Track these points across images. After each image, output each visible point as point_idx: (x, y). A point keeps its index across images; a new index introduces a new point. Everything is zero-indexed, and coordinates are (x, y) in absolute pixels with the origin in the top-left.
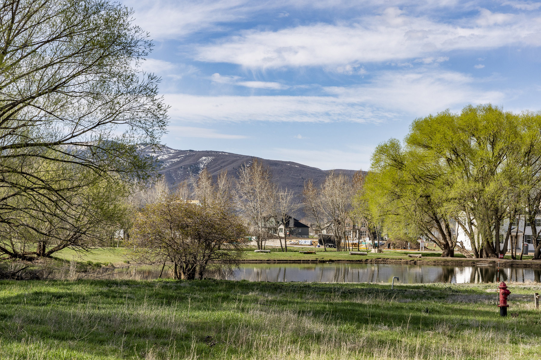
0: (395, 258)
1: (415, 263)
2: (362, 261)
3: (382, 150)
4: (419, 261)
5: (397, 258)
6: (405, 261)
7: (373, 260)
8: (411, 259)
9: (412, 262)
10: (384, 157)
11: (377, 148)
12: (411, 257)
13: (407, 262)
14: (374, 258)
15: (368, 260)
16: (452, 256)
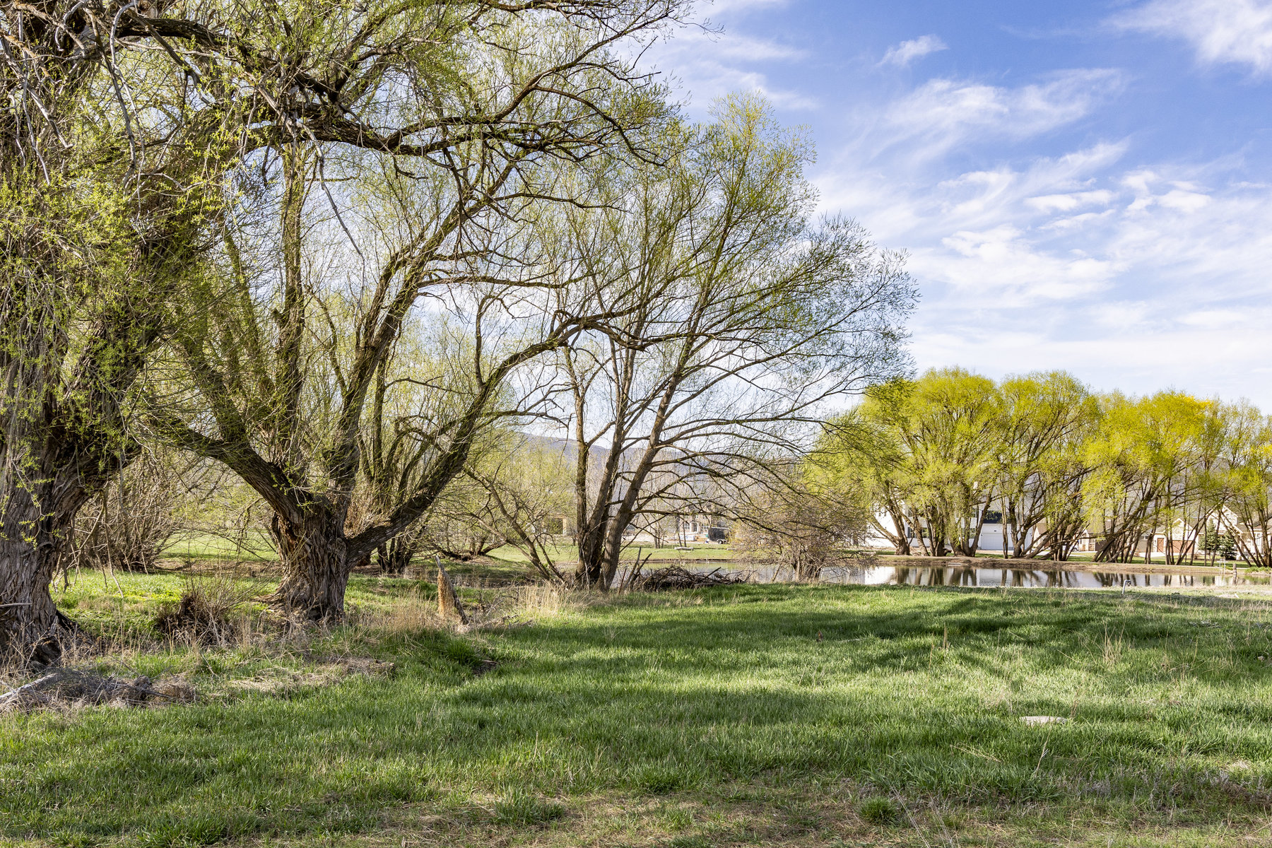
4: (875, 560)
16: (908, 554)
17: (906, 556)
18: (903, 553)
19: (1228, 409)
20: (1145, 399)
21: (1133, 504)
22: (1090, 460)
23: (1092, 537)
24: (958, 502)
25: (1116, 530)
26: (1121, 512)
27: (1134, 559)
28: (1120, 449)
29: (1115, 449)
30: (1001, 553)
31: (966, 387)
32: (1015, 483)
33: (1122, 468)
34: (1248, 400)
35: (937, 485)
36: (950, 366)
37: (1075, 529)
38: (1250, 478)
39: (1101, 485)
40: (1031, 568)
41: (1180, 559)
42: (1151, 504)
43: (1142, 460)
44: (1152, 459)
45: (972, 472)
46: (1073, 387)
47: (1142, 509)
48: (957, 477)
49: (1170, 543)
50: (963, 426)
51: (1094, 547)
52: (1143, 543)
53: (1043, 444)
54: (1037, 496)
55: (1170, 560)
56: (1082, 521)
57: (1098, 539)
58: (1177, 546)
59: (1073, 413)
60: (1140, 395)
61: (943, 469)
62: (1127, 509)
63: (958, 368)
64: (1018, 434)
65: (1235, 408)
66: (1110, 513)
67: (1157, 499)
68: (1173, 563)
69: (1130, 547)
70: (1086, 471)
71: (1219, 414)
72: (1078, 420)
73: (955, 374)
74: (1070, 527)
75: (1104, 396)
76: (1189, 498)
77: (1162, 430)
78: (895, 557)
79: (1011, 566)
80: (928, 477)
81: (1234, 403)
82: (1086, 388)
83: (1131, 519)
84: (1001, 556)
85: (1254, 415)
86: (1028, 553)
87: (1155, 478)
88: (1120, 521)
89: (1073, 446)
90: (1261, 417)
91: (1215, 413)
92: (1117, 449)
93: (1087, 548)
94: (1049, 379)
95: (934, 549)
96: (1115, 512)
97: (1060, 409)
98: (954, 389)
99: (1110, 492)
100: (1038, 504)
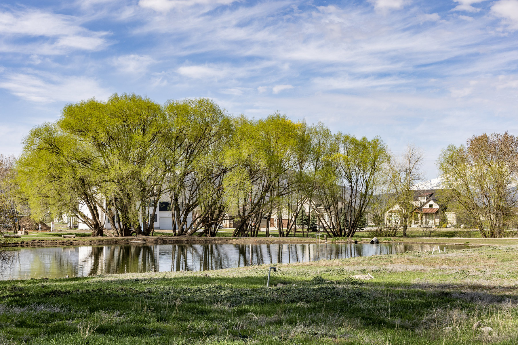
0: (50, 239)
1: (71, 243)
2: (18, 244)
3: (36, 134)
4: (74, 242)
5: (52, 239)
6: (61, 241)
7: (29, 242)
8: (66, 239)
9: (68, 242)
10: (38, 140)
11: (31, 131)
12: (65, 237)
13: (63, 242)
14: (29, 241)
15: (23, 242)
16: (102, 235)
17: (99, 237)
18: (97, 235)
19: (312, 129)
20: (260, 121)
21: (256, 194)
22: (228, 163)
23: (232, 218)
24: (135, 194)
25: (247, 213)
26: (249, 201)
27: (259, 233)
28: (247, 155)
29: (243, 155)
30: (171, 231)
31: (139, 107)
32: (177, 180)
33: (249, 168)
34: (323, 124)
35: (119, 181)
36: (129, 94)
37: (220, 212)
38: (329, 175)
39: (235, 180)
40: (191, 243)
41: (288, 234)
42: (268, 194)
43: (262, 163)
44: (268, 161)
45: (146, 171)
46: (214, 111)
47: (262, 198)
48: (135, 176)
49: (280, 222)
50: (138, 137)
51: (232, 225)
52: (264, 221)
53: (195, 152)
54: (193, 190)
55: (281, 234)
56: (224, 207)
57: (235, 220)
58: (285, 223)
59: (214, 130)
60: (257, 118)
61: (123, 169)
62: (253, 198)
63: (134, 95)
64: (178, 144)
65: (315, 129)
66: (242, 202)
67: (271, 191)
68: (283, 236)
69: (255, 226)
70: (225, 171)
71: (306, 133)
72: (218, 134)
73: (133, 99)
74: (217, 212)
75: (234, 120)
76: (290, 190)
77: (273, 141)
78: (91, 238)
79: (177, 242)
80: (112, 175)
81: (315, 125)
82: (222, 111)
83: (255, 205)
84: (170, 234)
85: (327, 133)
86: (189, 231)
87: (270, 175)
88: (249, 207)
89: (216, 154)
90: (331, 136)
91: (304, 132)
92: (245, 155)
93: (228, 226)
94: (197, 104)
95: (121, 231)
96: (245, 200)
97: (206, 126)
98: (130, 109)
99: (241, 186)
100: (195, 194)
